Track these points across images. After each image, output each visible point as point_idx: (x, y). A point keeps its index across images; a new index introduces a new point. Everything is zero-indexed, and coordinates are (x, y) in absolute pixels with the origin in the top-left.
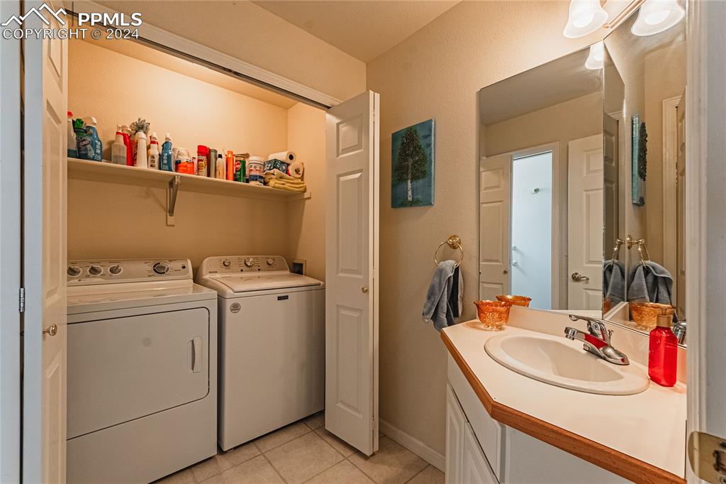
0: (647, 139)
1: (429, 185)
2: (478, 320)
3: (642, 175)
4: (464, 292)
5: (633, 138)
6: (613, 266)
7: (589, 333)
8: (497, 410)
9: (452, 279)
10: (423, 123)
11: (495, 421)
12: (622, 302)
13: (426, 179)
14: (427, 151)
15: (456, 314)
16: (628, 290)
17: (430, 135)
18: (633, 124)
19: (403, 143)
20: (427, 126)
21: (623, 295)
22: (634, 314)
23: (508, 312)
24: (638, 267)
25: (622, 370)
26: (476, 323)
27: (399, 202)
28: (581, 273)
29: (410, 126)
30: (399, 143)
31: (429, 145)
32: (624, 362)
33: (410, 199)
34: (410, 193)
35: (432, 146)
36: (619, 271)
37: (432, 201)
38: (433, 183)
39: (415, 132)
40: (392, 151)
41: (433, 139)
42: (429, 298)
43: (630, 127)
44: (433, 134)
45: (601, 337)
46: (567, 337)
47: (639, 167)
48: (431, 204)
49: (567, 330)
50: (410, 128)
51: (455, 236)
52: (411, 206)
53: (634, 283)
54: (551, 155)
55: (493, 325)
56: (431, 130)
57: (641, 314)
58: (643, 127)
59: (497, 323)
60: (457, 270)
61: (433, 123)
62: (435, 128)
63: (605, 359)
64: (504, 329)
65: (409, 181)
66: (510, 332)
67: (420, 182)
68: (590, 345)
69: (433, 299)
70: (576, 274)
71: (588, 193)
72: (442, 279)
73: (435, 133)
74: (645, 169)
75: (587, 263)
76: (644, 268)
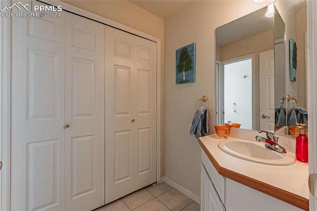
0: (297, 50)
1: (193, 73)
2: (216, 134)
3: (295, 67)
4: (209, 122)
5: (290, 49)
6: (280, 109)
7: (267, 138)
8: (222, 171)
9: (203, 115)
10: (190, 45)
11: (221, 176)
12: (285, 126)
13: (192, 70)
14: (192, 58)
15: (206, 132)
16: (288, 121)
17: (193, 50)
18: (290, 43)
19: (181, 55)
20: (192, 46)
21: (285, 123)
22: (291, 131)
23: (229, 130)
24: (293, 110)
25: (283, 155)
26: (215, 136)
27: (179, 81)
28: (266, 115)
29: (184, 46)
30: (179, 54)
31: (193, 55)
32: (284, 151)
33: (184, 80)
34: (184, 77)
35: (194, 55)
36: (283, 112)
37: (194, 80)
38: (194, 72)
39: (186, 49)
40: (176, 58)
41: (194, 52)
42: (193, 124)
43: (288, 44)
44: (194, 50)
45: (273, 140)
46: (256, 140)
47: (293, 63)
48: (194, 82)
49: (256, 137)
50: (184, 48)
51: (205, 96)
52: (185, 83)
53: (291, 117)
54: (251, 60)
55: (222, 136)
56: (193, 48)
57: (294, 131)
58: (295, 44)
59: (224, 135)
60: (206, 111)
61: (195, 45)
62: (195, 47)
63: (275, 150)
64: (228, 138)
65: (184, 72)
66: (230, 139)
67: (189, 72)
68: (268, 144)
69: (194, 125)
70: (264, 115)
71: (269, 76)
72: (199, 115)
73: (195, 49)
74: (296, 64)
75: (269, 110)
76: (295, 110)
